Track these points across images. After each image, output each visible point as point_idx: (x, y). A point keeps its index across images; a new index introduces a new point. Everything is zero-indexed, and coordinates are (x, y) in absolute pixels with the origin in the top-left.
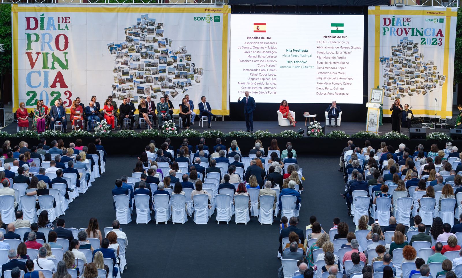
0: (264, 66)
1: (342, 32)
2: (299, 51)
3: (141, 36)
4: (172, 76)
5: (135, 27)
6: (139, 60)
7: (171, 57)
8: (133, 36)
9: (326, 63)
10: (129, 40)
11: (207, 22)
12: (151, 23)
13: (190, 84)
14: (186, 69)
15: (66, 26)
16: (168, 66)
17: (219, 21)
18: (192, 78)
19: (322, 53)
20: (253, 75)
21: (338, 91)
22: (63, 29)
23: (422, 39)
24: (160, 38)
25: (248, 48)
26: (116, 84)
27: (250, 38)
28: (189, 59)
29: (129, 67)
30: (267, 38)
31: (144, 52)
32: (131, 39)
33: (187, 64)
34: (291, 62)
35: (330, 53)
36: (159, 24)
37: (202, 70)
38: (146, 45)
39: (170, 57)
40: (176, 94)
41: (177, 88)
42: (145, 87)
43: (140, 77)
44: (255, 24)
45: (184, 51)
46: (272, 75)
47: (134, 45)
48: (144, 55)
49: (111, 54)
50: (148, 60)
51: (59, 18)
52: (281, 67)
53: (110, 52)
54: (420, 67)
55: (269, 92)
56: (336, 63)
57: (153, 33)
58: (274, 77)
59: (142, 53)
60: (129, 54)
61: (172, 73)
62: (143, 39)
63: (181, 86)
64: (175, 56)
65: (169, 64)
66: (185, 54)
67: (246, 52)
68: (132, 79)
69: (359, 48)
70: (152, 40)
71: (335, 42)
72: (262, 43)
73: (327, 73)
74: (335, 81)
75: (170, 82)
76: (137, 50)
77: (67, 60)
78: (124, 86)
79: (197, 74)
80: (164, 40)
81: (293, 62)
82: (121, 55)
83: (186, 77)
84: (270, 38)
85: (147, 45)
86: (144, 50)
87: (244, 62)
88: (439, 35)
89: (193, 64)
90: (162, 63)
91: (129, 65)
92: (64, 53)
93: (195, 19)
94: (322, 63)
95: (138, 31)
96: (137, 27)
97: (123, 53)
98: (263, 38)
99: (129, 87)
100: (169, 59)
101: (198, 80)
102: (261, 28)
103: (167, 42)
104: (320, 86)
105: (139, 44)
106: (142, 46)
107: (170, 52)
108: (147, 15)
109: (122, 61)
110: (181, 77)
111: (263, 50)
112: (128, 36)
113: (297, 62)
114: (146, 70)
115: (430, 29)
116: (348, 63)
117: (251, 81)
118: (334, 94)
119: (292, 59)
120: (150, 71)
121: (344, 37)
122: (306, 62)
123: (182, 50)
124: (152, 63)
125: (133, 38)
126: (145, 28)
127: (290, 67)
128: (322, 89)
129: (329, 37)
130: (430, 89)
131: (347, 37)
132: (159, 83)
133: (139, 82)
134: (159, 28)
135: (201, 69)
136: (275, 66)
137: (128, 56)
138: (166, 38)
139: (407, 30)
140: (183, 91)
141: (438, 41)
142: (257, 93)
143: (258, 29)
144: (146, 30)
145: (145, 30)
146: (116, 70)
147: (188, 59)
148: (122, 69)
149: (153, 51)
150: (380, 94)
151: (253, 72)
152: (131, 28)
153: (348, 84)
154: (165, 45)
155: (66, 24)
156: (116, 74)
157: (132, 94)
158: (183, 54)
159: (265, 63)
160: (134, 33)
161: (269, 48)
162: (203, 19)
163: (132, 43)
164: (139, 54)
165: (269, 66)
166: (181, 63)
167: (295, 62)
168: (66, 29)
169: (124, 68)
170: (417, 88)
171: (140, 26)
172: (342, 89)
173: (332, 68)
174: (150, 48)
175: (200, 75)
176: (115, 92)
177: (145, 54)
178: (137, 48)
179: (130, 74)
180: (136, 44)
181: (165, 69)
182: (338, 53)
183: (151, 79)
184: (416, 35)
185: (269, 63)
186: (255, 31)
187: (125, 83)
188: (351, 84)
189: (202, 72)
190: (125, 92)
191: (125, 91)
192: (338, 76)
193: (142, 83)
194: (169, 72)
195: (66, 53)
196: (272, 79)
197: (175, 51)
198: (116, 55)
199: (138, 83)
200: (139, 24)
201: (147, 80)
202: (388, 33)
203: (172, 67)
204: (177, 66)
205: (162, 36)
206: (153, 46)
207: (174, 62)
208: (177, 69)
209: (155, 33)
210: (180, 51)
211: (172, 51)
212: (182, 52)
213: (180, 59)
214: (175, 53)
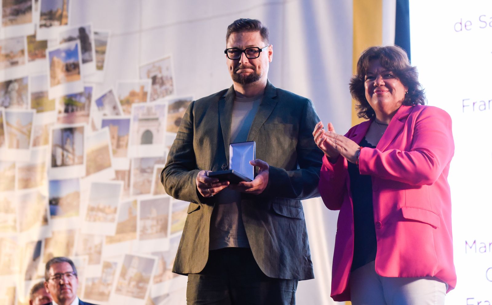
7: (105, 123)
16: (88, 173)
39: (98, 124)
41: (118, 290)
50: (3, 153)
57: (27, 16)
61: (102, 210)
64: (123, 116)
65: (95, 164)
66: (167, 100)
70: (22, 52)
83: (164, 228)
90: (63, 165)
107: (100, 103)
110: (144, 230)
123: (154, 80)
149: (25, 109)
154: (76, 66)
158: (160, 101)
166: (145, 151)
181: (76, 195)
194: (93, 209)
203: (106, 177)
204: (129, 172)
205: (64, 21)
206: (27, 78)
207: (115, 152)
208: (129, 185)
209: (36, 10)
210: (143, 88)
211: (111, 92)
212: (155, 92)
213: (142, 130)
214: (122, 103)
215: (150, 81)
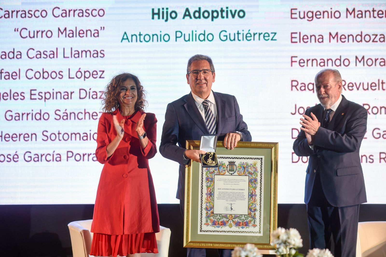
0: (48, 34)
9: (335, 15)
34: (173, 15)
52: (125, 37)
55: (70, 155)
81: (181, 12)
94: (314, 15)
113: (199, 14)
136: (96, 34)
142: (15, 158)
159: (50, 23)
165: (72, 34)
167: (187, 14)
196: (83, 94)
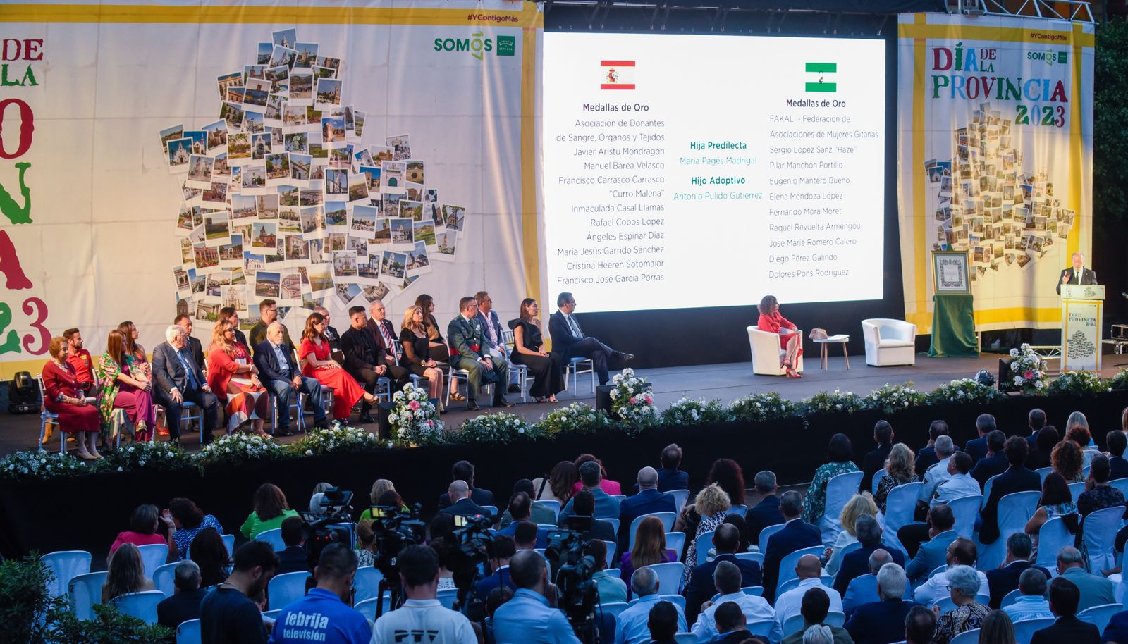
0: (629, 194)
1: (831, 87)
2: (724, 146)
3: (269, 101)
4: (365, 235)
5: (252, 72)
6: (260, 182)
7: (362, 170)
8: (246, 102)
9: (794, 182)
10: (231, 116)
11: (474, 55)
12: (304, 58)
13: (423, 260)
14: (409, 209)
15: (29, 72)
16: (351, 200)
17: (512, 54)
18: (429, 238)
19: (784, 151)
20: (600, 223)
21: (825, 265)
22: (17, 82)
23: (1018, 110)
24: (328, 109)
25: (586, 138)
26: (186, 267)
27: (592, 108)
28: (419, 177)
29: (229, 206)
30: (640, 108)
31: (277, 157)
32: (237, 113)
33: (413, 195)
34: (703, 182)
35: (804, 151)
36: (328, 63)
37: (460, 211)
38: (284, 133)
39: (358, 170)
40: (379, 291)
41: (382, 272)
42: (284, 275)
43: (263, 241)
44: (604, 63)
45: (403, 151)
46: (653, 222)
47: (245, 132)
48: (277, 165)
49: (173, 163)
50: (288, 181)
51: (5, 42)
52: (676, 197)
53: (167, 157)
54: (1013, 187)
55: (643, 277)
56: (818, 181)
57: (308, 93)
58: (656, 229)
59: (271, 158)
60: (230, 163)
61: (364, 223)
62: (274, 113)
63: (396, 266)
64: (375, 167)
65: (356, 195)
66: (406, 162)
67: (581, 153)
68: (240, 248)
69: (875, 135)
70: (304, 116)
71: (816, 119)
72: (623, 123)
73: (796, 212)
74: (815, 235)
75: (360, 253)
76: (255, 148)
77: (28, 189)
78: (215, 273)
79: (445, 225)
80: (340, 114)
81: (709, 181)
82: (202, 166)
83: (410, 238)
84: (646, 108)
85: (287, 130)
86: (278, 149)
87: (573, 185)
88: (1058, 97)
89: (431, 192)
90: (334, 193)
91: (229, 201)
92: (17, 166)
93: (439, 44)
94: (783, 182)
95: (259, 87)
96: (257, 72)
97: (209, 161)
98: (626, 108)
99: (231, 276)
100: (356, 179)
101: (449, 246)
102: (622, 75)
103: (350, 120)
104: (779, 251)
105: (262, 129)
106: (272, 137)
107: (359, 156)
108: (293, 32)
109: (207, 186)
110: (396, 237)
111: (626, 144)
112: (231, 102)
113: (719, 181)
114: (285, 216)
115: (1038, 81)
116: (847, 181)
117: (593, 245)
118: (814, 273)
119: (707, 172)
120: (297, 219)
121: (837, 104)
122: (742, 181)
123: (397, 148)
124: (303, 193)
125: (246, 107)
126: (283, 76)
127: (699, 197)
128: (783, 260)
129: (801, 104)
130: (1039, 250)
131: (843, 105)
132: (326, 256)
133: (260, 257)
134: (326, 73)
135: (456, 209)
136: (659, 194)
137: (225, 169)
138: (347, 109)
139: (989, 82)
140: (401, 281)
141: (1056, 115)
142: (611, 280)
143: (613, 80)
144: (287, 82)
145: (282, 82)
146: (187, 218)
147: (414, 175)
148: (205, 216)
149: (305, 154)
150: (960, 268)
151: (599, 216)
152: (239, 74)
153: (847, 242)
154: (343, 131)
155: (29, 62)
156: (186, 233)
157: (241, 299)
158: (401, 161)
159: (632, 187)
160: (249, 92)
161: (644, 137)
162: (462, 45)
163: (242, 125)
164: (262, 163)
165: (645, 194)
166: (392, 190)
167: (712, 181)
168: (28, 81)
169: (211, 211)
170: (1006, 247)
171: (268, 68)
172: (832, 257)
173: (807, 196)
174: (297, 143)
175: (455, 227)
176: (186, 293)
177: (280, 161)
178: (257, 143)
179: (231, 233)
180: (254, 128)
181: (344, 212)
182: (824, 150)
183: (301, 247)
184: (1007, 98)
185: (645, 187)
186: (604, 87)
187: (216, 263)
188: (854, 241)
189: (459, 217)
190: (217, 294)
191: (217, 290)
192: (824, 219)
193: (270, 259)
194: (356, 222)
195: (23, 167)
196: (651, 235)
197: (373, 152)
198: (186, 168)
199: (258, 262)
200: (264, 60)
201: (287, 250)
202: (945, 92)
203: (365, 203)
204: (382, 201)
205: (336, 101)
206: (306, 133)
207: (370, 189)
208: (382, 210)
209: (315, 90)
210: (389, 151)
211: (366, 150)
212: (397, 155)
213: (389, 177)
214: (374, 159)
215: (394, 148)
